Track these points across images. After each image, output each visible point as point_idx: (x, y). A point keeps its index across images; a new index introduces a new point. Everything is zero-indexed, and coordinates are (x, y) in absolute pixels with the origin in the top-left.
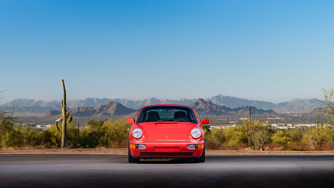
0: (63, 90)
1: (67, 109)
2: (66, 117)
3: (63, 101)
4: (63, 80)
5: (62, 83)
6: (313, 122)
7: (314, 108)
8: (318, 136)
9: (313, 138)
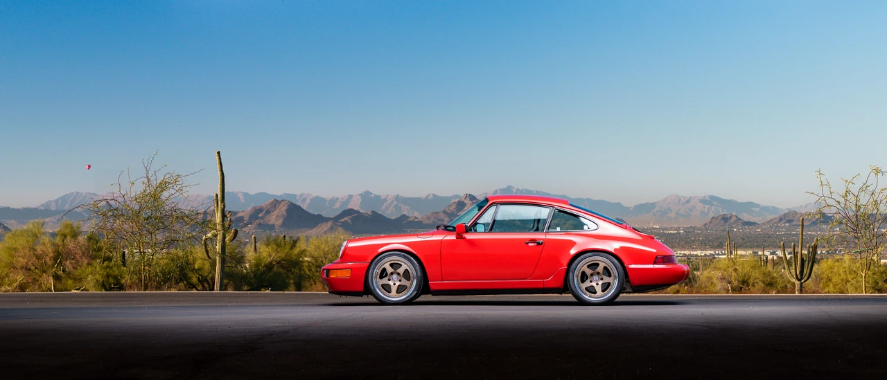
0: (219, 173)
1: (226, 214)
2: (225, 230)
3: (217, 195)
4: (219, 153)
5: (217, 158)
6: (710, 246)
7: (711, 215)
8: (734, 274)
9: (723, 279)
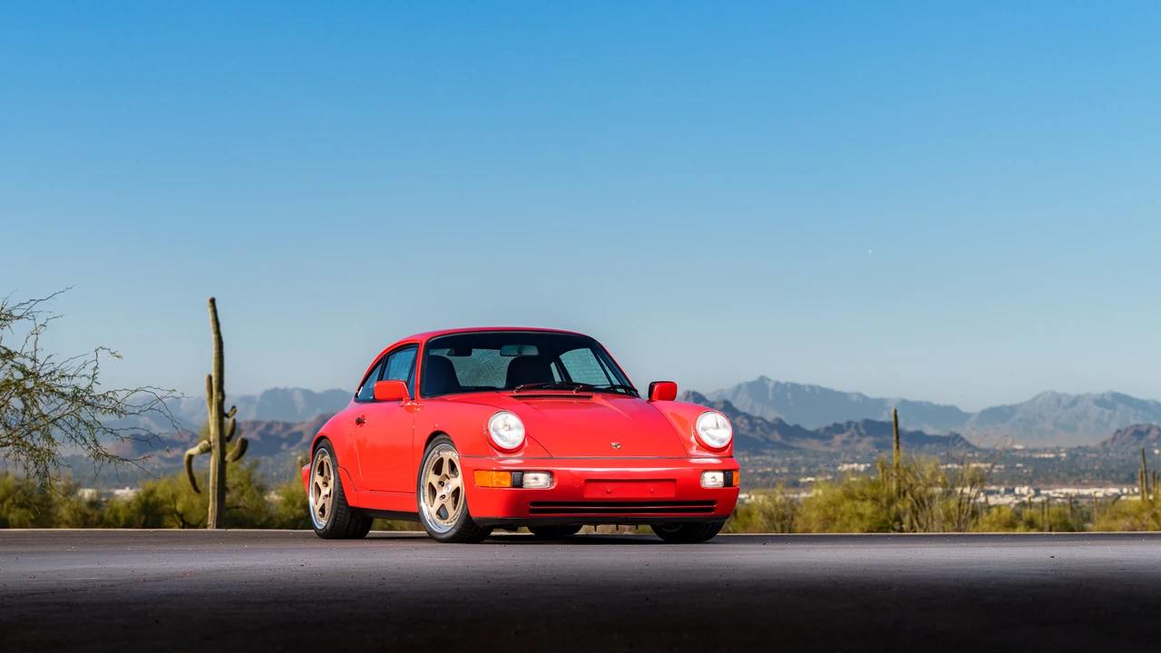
0: (213, 336)
1: (227, 409)
2: (224, 440)
3: (210, 378)
4: (213, 301)
5: (210, 310)
6: (1112, 479)
7: (1114, 426)
